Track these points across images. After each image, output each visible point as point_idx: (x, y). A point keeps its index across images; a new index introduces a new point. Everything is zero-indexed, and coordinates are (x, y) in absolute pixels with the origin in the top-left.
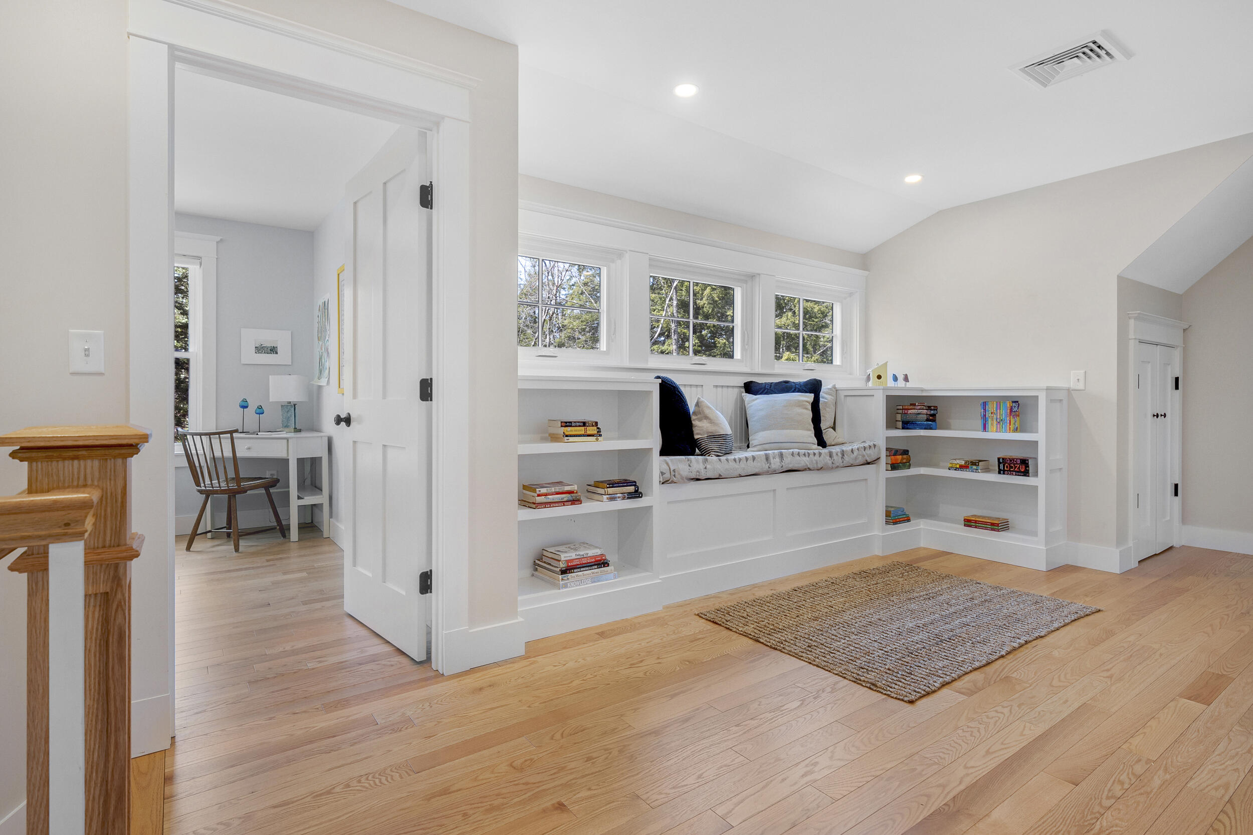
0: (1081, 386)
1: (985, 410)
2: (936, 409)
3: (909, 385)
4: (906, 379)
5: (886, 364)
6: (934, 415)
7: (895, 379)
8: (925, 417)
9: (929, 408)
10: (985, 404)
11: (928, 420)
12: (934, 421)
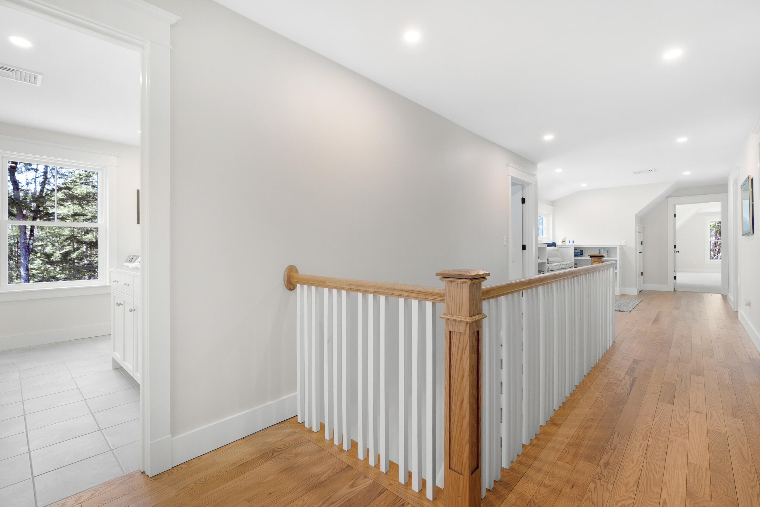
0: (625, 244)
1: (599, 251)
2: (583, 251)
3: (574, 244)
4: (573, 242)
5: (566, 237)
6: (582, 253)
7: (570, 242)
8: (580, 254)
9: (581, 251)
10: (599, 249)
11: (581, 254)
12: (582, 255)
